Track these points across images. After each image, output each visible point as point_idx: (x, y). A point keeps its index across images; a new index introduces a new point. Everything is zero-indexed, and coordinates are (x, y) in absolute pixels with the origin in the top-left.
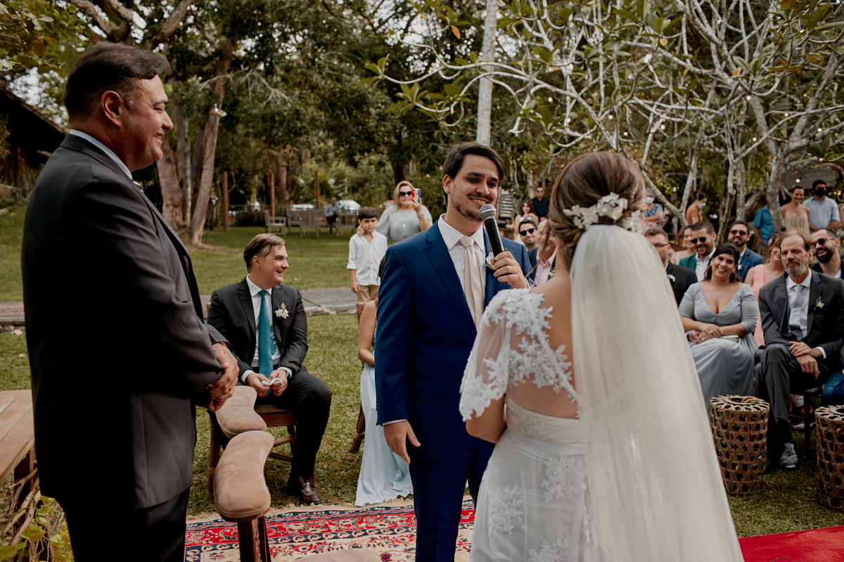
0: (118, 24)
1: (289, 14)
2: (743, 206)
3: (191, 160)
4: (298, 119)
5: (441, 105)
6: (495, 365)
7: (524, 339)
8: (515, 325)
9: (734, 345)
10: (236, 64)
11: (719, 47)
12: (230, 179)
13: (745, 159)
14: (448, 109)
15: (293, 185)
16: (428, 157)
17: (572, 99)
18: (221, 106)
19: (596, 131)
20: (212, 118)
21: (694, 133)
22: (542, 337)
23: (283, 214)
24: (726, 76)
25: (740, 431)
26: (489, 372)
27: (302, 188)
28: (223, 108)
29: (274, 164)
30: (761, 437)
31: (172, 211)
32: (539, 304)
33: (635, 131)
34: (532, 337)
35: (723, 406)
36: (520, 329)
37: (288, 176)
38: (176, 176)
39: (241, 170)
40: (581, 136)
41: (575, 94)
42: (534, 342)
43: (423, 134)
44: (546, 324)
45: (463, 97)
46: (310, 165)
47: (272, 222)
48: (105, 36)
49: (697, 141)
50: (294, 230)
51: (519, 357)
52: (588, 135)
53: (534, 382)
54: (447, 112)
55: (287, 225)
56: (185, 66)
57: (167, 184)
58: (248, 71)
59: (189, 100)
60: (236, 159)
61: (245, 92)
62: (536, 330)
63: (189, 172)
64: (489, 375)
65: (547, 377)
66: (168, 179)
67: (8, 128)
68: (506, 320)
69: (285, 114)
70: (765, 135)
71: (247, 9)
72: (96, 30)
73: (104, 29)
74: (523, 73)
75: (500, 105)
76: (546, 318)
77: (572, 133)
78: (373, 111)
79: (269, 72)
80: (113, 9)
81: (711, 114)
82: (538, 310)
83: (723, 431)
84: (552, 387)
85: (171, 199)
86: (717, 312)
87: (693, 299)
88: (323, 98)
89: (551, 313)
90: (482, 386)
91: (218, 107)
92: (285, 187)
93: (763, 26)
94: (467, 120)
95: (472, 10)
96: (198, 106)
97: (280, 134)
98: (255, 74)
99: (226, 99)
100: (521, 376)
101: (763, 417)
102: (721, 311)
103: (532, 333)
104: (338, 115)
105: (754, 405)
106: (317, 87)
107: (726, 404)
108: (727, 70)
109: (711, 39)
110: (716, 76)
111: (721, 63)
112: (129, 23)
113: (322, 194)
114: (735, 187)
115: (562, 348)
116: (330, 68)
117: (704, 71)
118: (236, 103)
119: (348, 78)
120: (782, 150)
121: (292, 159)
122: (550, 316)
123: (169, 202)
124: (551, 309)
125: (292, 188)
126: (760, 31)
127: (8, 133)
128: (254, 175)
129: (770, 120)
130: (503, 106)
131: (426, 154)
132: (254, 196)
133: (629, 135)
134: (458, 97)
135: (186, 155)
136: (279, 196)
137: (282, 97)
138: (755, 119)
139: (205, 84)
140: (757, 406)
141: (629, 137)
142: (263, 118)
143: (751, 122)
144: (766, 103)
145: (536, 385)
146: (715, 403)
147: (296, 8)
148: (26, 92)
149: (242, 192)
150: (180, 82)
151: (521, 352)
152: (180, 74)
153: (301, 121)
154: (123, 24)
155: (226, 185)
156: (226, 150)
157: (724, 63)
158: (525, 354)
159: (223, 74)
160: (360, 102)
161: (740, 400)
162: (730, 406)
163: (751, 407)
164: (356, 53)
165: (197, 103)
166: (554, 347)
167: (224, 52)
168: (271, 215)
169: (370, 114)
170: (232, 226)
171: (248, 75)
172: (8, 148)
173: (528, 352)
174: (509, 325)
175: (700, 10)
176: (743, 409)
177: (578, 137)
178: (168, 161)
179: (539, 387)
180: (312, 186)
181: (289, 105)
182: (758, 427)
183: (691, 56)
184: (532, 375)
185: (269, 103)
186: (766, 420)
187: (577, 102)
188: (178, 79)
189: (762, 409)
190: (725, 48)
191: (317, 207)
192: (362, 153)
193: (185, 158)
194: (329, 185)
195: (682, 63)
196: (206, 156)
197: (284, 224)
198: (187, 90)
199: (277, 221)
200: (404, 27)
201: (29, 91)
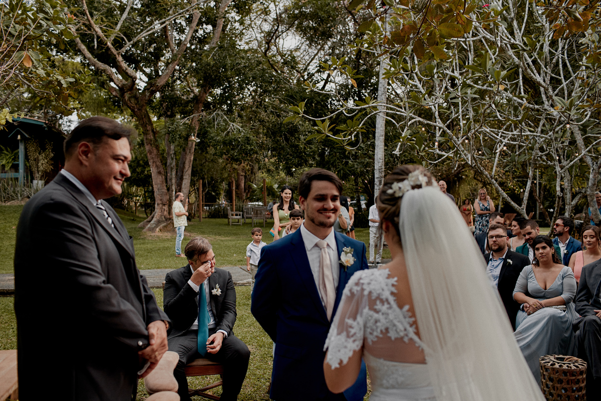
0: (127, 80)
1: (243, 71)
2: (570, 204)
3: (177, 172)
4: (248, 144)
5: (346, 134)
6: (354, 324)
7: (378, 302)
8: (370, 293)
9: (561, 313)
10: (207, 106)
11: (546, 90)
12: (204, 185)
13: (570, 170)
14: (350, 137)
15: (248, 188)
16: (343, 169)
17: (440, 128)
18: (196, 135)
19: (456, 151)
20: (190, 143)
21: (530, 151)
22: (391, 299)
23: (241, 209)
24: (552, 110)
25: (563, 384)
26: (350, 330)
27: (256, 191)
28: (198, 136)
29: (236, 174)
30: (580, 389)
31: (162, 208)
32: (386, 276)
33: (488, 150)
34: (384, 300)
35: (549, 364)
36: (374, 295)
37: (245, 183)
38: (165, 184)
39: (212, 178)
40: (446, 155)
41: (441, 125)
42: (386, 304)
43: (339, 152)
44: (394, 290)
45: (362, 128)
46: (261, 175)
47: (232, 215)
48: (117, 88)
49: (533, 157)
50: (248, 221)
51: (376, 316)
52: (451, 154)
53: (389, 335)
54: (349, 139)
55: (243, 217)
56: (172, 107)
57: (158, 189)
58: (215, 110)
59: (173, 131)
60: (209, 170)
61: (212, 125)
62: (386, 294)
63: (174, 181)
64: (350, 332)
65: (398, 330)
66: (159, 186)
67: (52, 152)
68: (363, 290)
69: (240, 140)
70: (583, 152)
71: (214, 68)
72: (112, 84)
73: (117, 84)
74: (403, 110)
75: (392, 132)
76: (393, 285)
77: (440, 153)
78: (302, 137)
79: (230, 111)
80: (123, 70)
81: (542, 137)
82: (386, 280)
83: (550, 384)
84: (402, 338)
85: (161, 200)
86: (545, 289)
87: (527, 279)
88: (268, 128)
89: (396, 281)
90: (346, 341)
91: (194, 136)
92: (243, 190)
93: (578, 74)
94: (369, 143)
95: (373, 66)
96: (179, 135)
97: (235, 154)
98: (220, 112)
99: (200, 130)
100: (379, 331)
101: (581, 373)
102: (548, 288)
103: (384, 297)
104: (278, 140)
105: (575, 363)
106: (263, 121)
107: (551, 362)
108: (552, 106)
109: (540, 84)
110: (545, 110)
111: (548, 101)
112: (134, 79)
113: (268, 195)
114: (562, 190)
115: (407, 307)
116: (273, 107)
117: (536, 107)
118: (206, 132)
119: (285, 114)
120: (597, 163)
121: (248, 171)
122: (395, 283)
123: (160, 202)
124: (396, 279)
125: (249, 191)
126: (576, 77)
127: (52, 155)
128: (222, 182)
129: (587, 141)
130: (394, 132)
131: (341, 167)
132: (222, 196)
133: (483, 153)
134: (358, 128)
135: (172, 169)
136: (239, 197)
137: (237, 128)
138: (576, 141)
139: (186, 120)
140: (576, 364)
141: (483, 154)
142: (224, 143)
143: (573, 142)
144: (583, 129)
145: (390, 338)
146: (543, 362)
147: (248, 67)
148: (69, 126)
149: (213, 194)
150: (168, 119)
151: (377, 311)
152: (169, 113)
153: (251, 145)
154: (130, 80)
155: (201, 189)
156: (201, 165)
157: (550, 101)
158: (380, 313)
159: (198, 112)
160: (293, 130)
161: (562, 359)
162: (555, 364)
163: (572, 365)
164: (291, 97)
165: (179, 133)
166: (401, 307)
167: (199, 98)
168: (232, 210)
169: (299, 139)
170: (206, 218)
171: (214, 113)
172: (52, 165)
173: (383, 311)
174: (366, 293)
175: (531, 63)
176: (565, 367)
177: (444, 155)
178: (159, 173)
179: (393, 338)
180: (261, 189)
181: (242, 134)
182: (578, 382)
183: (526, 96)
184: (387, 329)
185: (229, 132)
186: (585, 376)
187: (443, 131)
188: (167, 116)
189: (580, 367)
190: (550, 90)
191: (265, 205)
192: (296, 166)
193: (171, 170)
194: (274, 189)
195: (520, 101)
196: (185, 170)
197: (241, 217)
198: (173, 124)
199: (236, 215)
200: (325, 78)
201: (72, 125)
